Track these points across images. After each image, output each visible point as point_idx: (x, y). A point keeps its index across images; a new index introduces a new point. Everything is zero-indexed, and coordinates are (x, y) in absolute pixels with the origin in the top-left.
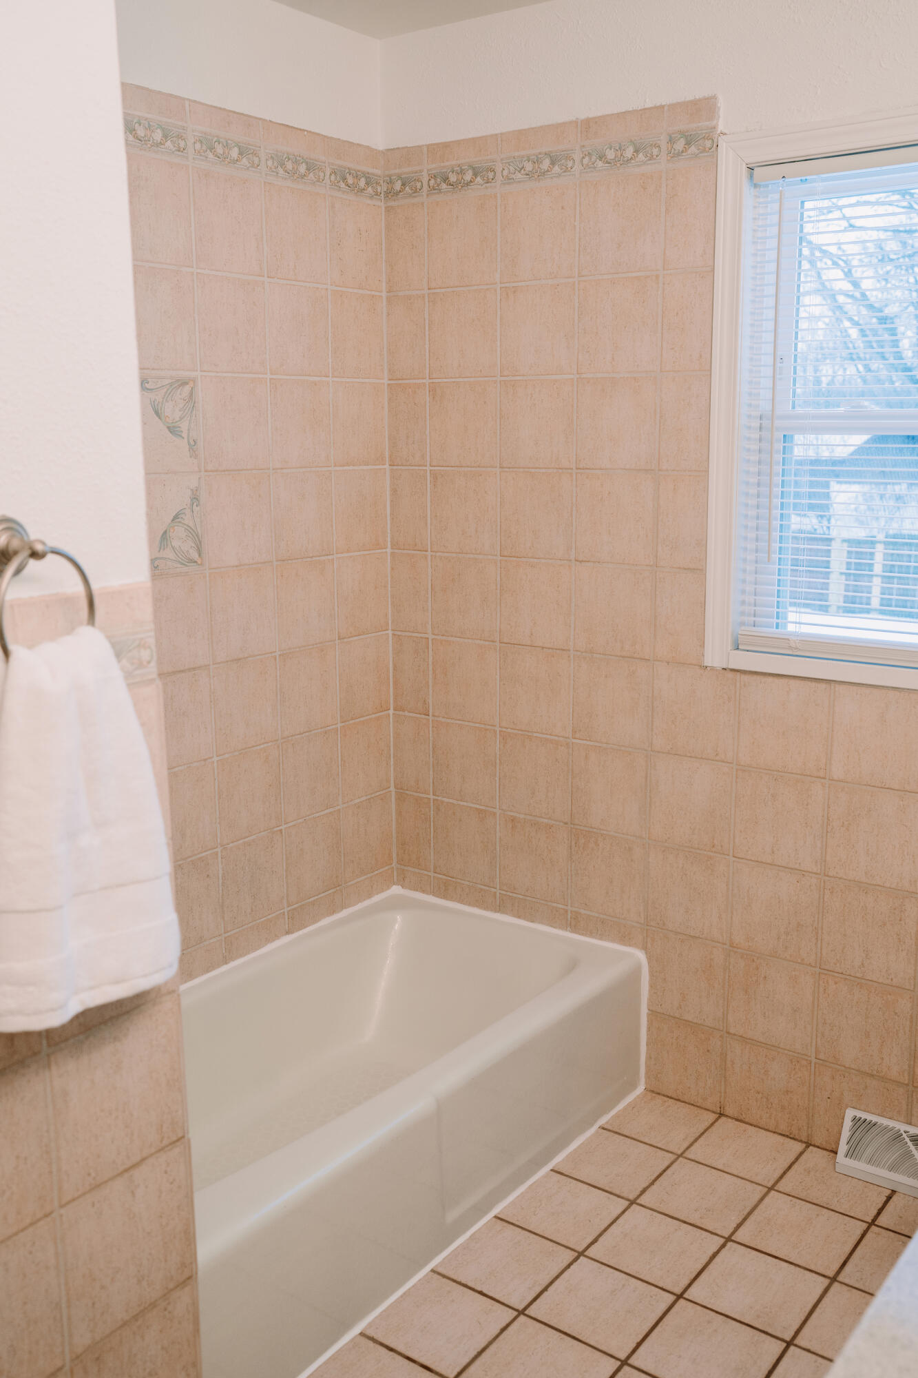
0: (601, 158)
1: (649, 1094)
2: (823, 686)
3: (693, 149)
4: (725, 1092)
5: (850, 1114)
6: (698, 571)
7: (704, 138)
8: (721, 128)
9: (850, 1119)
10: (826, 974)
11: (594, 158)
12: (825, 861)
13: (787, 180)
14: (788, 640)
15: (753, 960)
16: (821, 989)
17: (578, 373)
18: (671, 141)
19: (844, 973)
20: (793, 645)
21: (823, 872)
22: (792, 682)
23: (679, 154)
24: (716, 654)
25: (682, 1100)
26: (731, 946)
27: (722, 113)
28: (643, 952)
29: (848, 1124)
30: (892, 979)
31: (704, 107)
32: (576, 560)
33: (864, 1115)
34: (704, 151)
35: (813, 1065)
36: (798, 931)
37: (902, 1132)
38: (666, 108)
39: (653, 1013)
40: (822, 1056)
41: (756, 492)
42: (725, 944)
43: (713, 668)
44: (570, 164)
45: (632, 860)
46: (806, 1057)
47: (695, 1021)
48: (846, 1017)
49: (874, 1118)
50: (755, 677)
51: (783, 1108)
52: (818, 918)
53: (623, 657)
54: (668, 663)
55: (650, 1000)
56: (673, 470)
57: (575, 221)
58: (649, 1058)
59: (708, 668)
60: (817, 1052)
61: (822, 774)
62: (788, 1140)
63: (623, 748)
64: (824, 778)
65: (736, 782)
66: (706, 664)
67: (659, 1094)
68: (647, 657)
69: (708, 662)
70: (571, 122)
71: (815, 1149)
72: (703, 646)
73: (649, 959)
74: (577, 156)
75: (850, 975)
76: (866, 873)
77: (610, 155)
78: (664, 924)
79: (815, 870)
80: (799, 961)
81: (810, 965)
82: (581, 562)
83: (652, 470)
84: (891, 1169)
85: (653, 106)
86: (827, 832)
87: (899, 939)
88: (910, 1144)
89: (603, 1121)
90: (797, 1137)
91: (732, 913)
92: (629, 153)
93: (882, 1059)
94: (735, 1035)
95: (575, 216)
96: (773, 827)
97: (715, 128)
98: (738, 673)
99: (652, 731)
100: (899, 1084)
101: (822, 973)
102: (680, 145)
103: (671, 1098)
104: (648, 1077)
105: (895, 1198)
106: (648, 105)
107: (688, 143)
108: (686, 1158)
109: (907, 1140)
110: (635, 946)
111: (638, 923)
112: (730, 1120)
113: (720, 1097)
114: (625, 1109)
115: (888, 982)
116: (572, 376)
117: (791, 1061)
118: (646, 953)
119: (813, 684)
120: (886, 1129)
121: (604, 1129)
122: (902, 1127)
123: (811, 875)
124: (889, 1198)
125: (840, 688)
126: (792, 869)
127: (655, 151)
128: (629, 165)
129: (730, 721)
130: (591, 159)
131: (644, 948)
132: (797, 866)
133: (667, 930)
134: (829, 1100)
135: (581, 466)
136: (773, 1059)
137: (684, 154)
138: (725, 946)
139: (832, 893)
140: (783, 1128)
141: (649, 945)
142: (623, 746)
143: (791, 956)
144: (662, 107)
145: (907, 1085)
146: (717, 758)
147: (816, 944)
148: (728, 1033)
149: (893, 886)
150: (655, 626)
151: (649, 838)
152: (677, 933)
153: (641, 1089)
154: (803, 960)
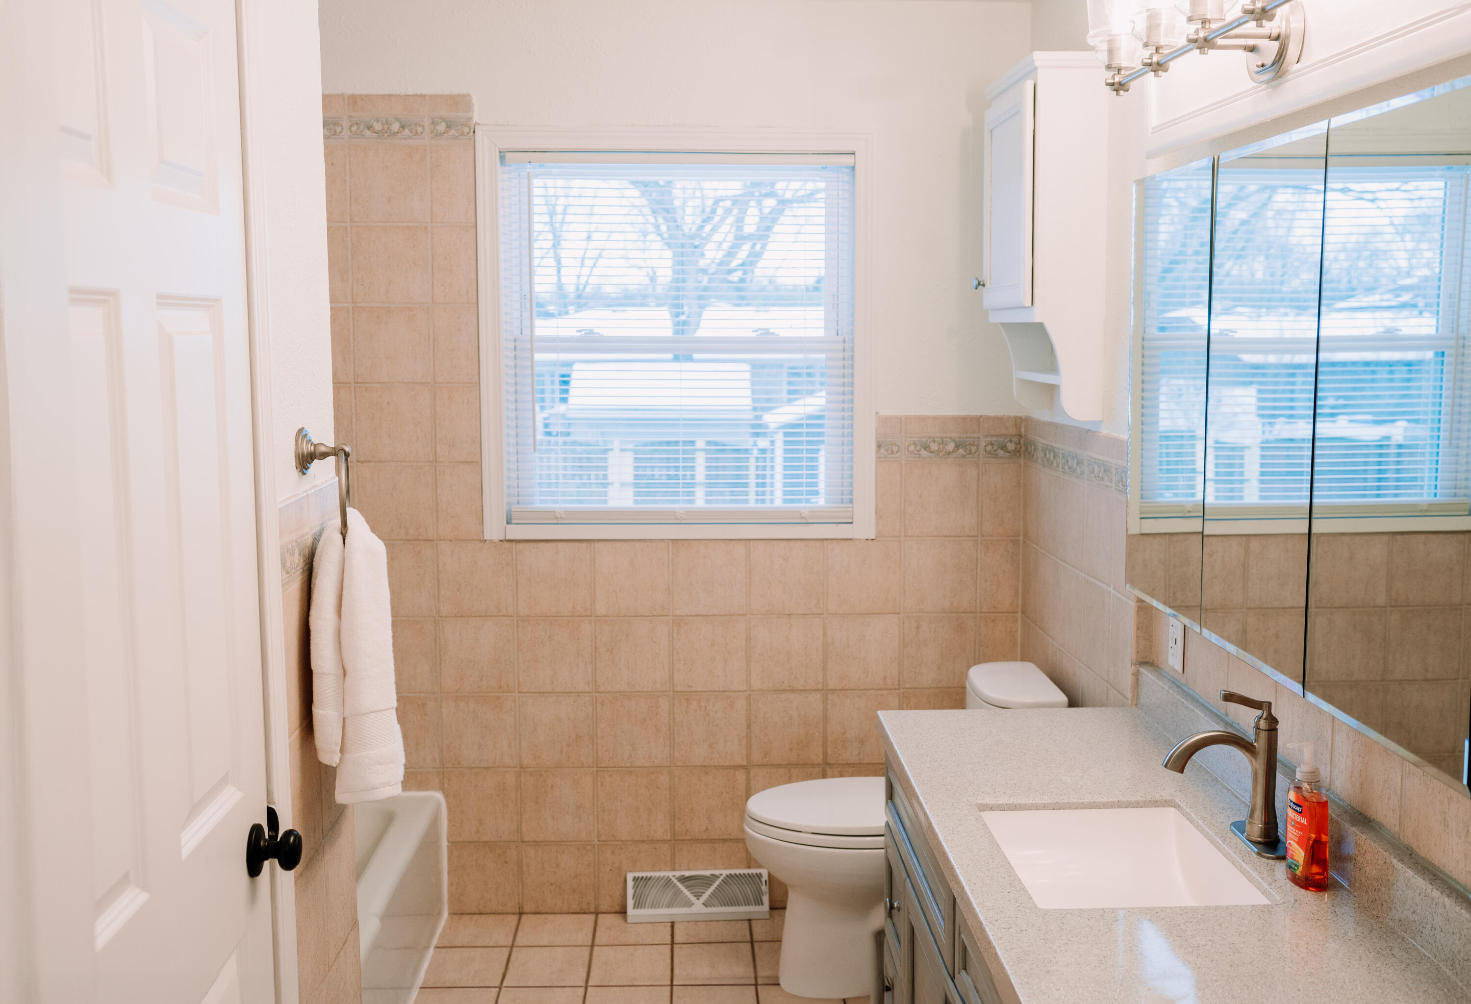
0: (369, 128)
1: (454, 917)
2: (585, 545)
3: (453, 132)
4: (523, 894)
5: (630, 877)
6: (475, 463)
7: (462, 124)
8: (476, 119)
9: (631, 880)
10: (602, 771)
11: (362, 127)
12: (596, 681)
13: (532, 164)
14: (554, 512)
15: (541, 775)
16: (599, 784)
17: (353, 303)
18: (434, 123)
19: (617, 766)
20: (559, 516)
21: (594, 690)
22: (560, 545)
23: (441, 134)
24: (494, 530)
25: (484, 912)
26: (521, 768)
27: (475, 108)
28: (441, 792)
29: (630, 884)
30: (653, 762)
31: (460, 102)
32: (358, 461)
33: (640, 874)
34: (462, 134)
35: (596, 847)
36: (577, 742)
37: (671, 877)
38: (427, 98)
39: (454, 844)
40: (603, 838)
41: (514, 398)
42: (516, 767)
43: (491, 541)
44: (338, 129)
45: (425, 715)
46: (590, 843)
47: (493, 840)
48: (620, 801)
49: (648, 874)
50: (529, 544)
51: (574, 891)
52: (593, 728)
53: (408, 540)
54: (451, 541)
55: (450, 834)
56: (448, 383)
57: (345, 176)
58: (451, 884)
59: (487, 542)
60: (599, 835)
61: (588, 613)
62: (580, 916)
63: (412, 619)
64: (591, 616)
65: (518, 631)
66: (485, 539)
67: (462, 914)
68: (430, 538)
69: (487, 537)
70: (338, 95)
71: (603, 915)
72: (482, 523)
73: (447, 797)
74: (345, 123)
75: (622, 767)
76: (628, 684)
77: (378, 127)
78: (459, 763)
79: (588, 689)
80: (580, 765)
81: (589, 767)
82: (362, 462)
83: (428, 383)
84: (668, 906)
85: (414, 93)
86: (596, 658)
87: (657, 729)
88: (678, 884)
89: (435, 942)
90: (587, 911)
91: (520, 739)
92: (396, 127)
93: (650, 826)
94: (529, 842)
95: (345, 173)
96: (551, 662)
97: (471, 118)
98: (514, 543)
99: (439, 599)
100: (664, 841)
101: (599, 771)
102: (442, 127)
103: (474, 914)
104: (450, 902)
105: (676, 926)
106: (410, 92)
107: (449, 127)
108: (518, 947)
109: (676, 881)
110: (433, 788)
111: (434, 768)
112: (529, 915)
113: (519, 899)
114: (444, 930)
115: (651, 764)
116: (347, 305)
117: (578, 849)
118: (444, 793)
119: (577, 544)
120: (659, 879)
121: (438, 947)
122: (670, 874)
123: (584, 694)
124: (672, 927)
125: (597, 545)
126: (569, 693)
127: (420, 129)
128: (396, 137)
129: (508, 582)
130: (359, 128)
131: (442, 789)
132: (573, 690)
133: (463, 768)
134: (611, 872)
135: (360, 381)
136: (563, 852)
137: (445, 135)
138: (515, 769)
139: (603, 705)
140: (575, 907)
141: (446, 785)
142: (412, 617)
143: (573, 763)
144: (424, 96)
145: (670, 841)
146: (500, 614)
147: (592, 749)
148: (523, 842)
149: (650, 690)
150: (437, 511)
151: (441, 692)
152: (470, 768)
153: (445, 915)
154: (582, 764)
